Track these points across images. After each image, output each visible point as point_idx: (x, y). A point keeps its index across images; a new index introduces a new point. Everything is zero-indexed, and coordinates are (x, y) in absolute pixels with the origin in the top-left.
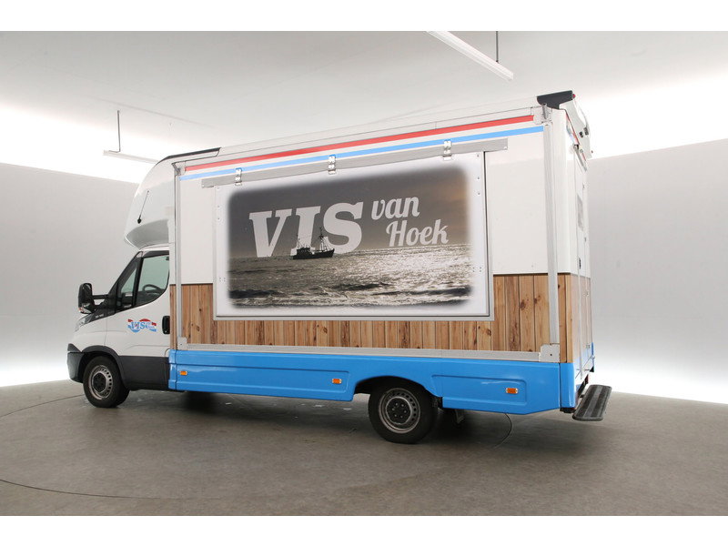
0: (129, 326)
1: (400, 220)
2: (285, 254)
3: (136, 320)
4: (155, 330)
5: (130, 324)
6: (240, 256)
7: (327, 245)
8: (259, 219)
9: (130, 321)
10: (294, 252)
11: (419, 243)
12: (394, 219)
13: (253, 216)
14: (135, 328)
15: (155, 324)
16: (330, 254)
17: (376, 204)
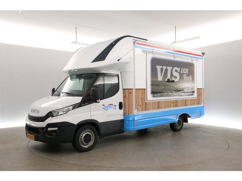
0: (103, 108)
1: (185, 74)
2: (165, 80)
3: (106, 105)
4: (116, 109)
5: (104, 107)
6: (154, 80)
7: (173, 79)
8: (159, 68)
9: (103, 105)
10: (167, 80)
11: (188, 80)
12: (184, 74)
13: (157, 67)
14: (106, 109)
15: (115, 106)
16: (173, 81)
17: (182, 69)
